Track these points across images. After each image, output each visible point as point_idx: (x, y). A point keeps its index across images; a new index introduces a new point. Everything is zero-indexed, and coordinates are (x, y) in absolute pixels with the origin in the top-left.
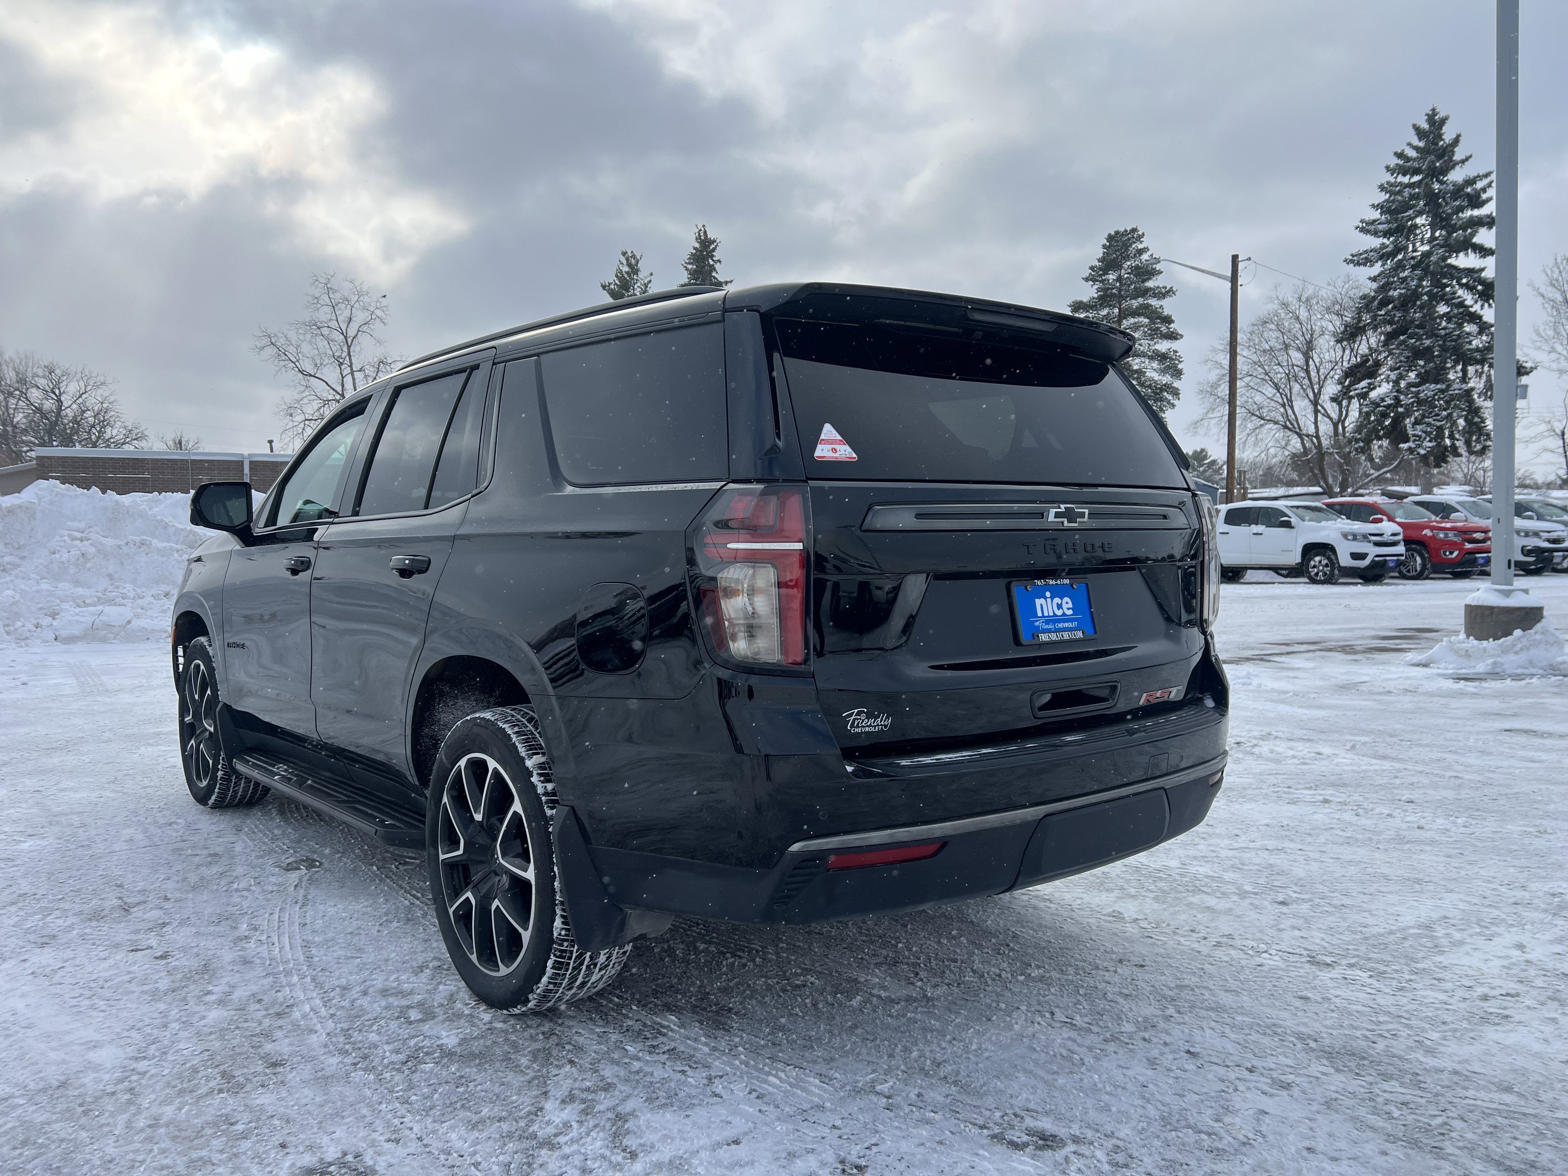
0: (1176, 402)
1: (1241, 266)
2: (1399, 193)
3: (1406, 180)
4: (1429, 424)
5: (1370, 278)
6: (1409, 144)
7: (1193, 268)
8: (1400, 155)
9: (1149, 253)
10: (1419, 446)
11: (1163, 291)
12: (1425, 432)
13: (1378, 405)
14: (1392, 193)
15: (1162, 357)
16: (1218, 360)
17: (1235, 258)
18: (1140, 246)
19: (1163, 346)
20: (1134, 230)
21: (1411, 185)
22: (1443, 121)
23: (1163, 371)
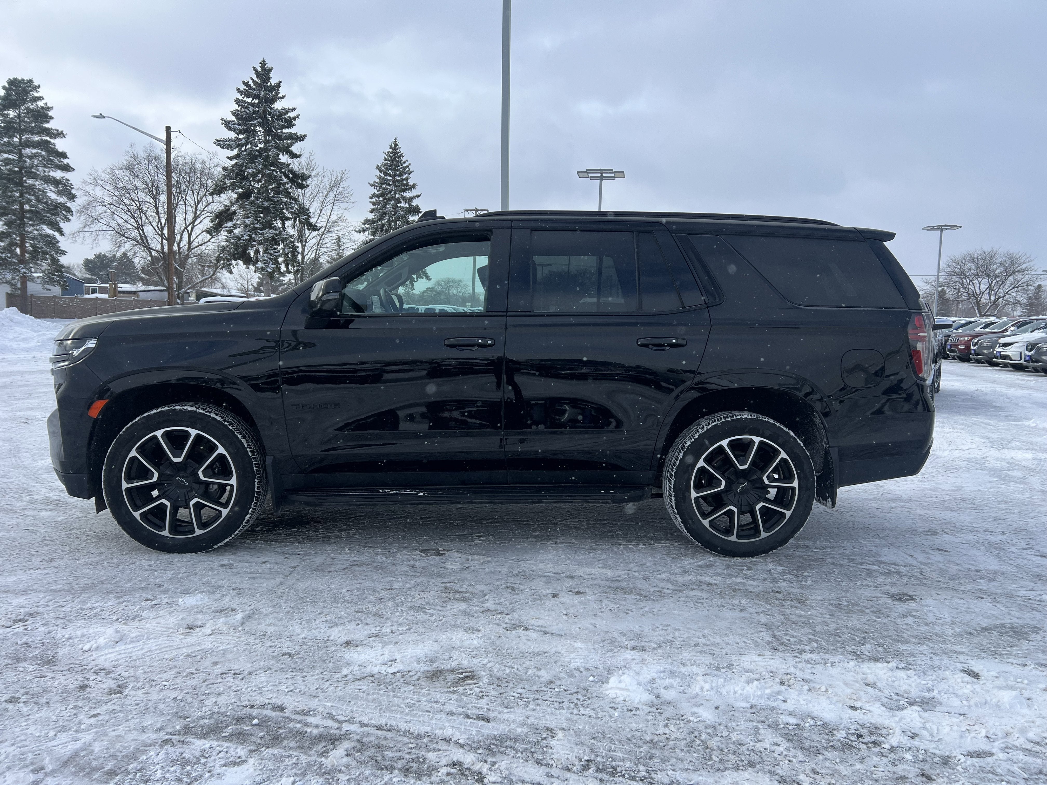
0: (70, 217)
1: (173, 135)
2: (247, 108)
3: (249, 100)
4: (271, 254)
5: (228, 157)
6: (251, 78)
7: (134, 128)
8: (246, 84)
9: (44, 101)
10: (267, 266)
11: (55, 132)
12: (270, 259)
13: (240, 239)
14: (242, 107)
15: (56, 182)
16: (88, 190)
17: (168, 129)
18: (36, 95)
19: (58, 174)
20: (30, 81)
21: (253, 105)
22: (270, 70)
23: (60, 193)
